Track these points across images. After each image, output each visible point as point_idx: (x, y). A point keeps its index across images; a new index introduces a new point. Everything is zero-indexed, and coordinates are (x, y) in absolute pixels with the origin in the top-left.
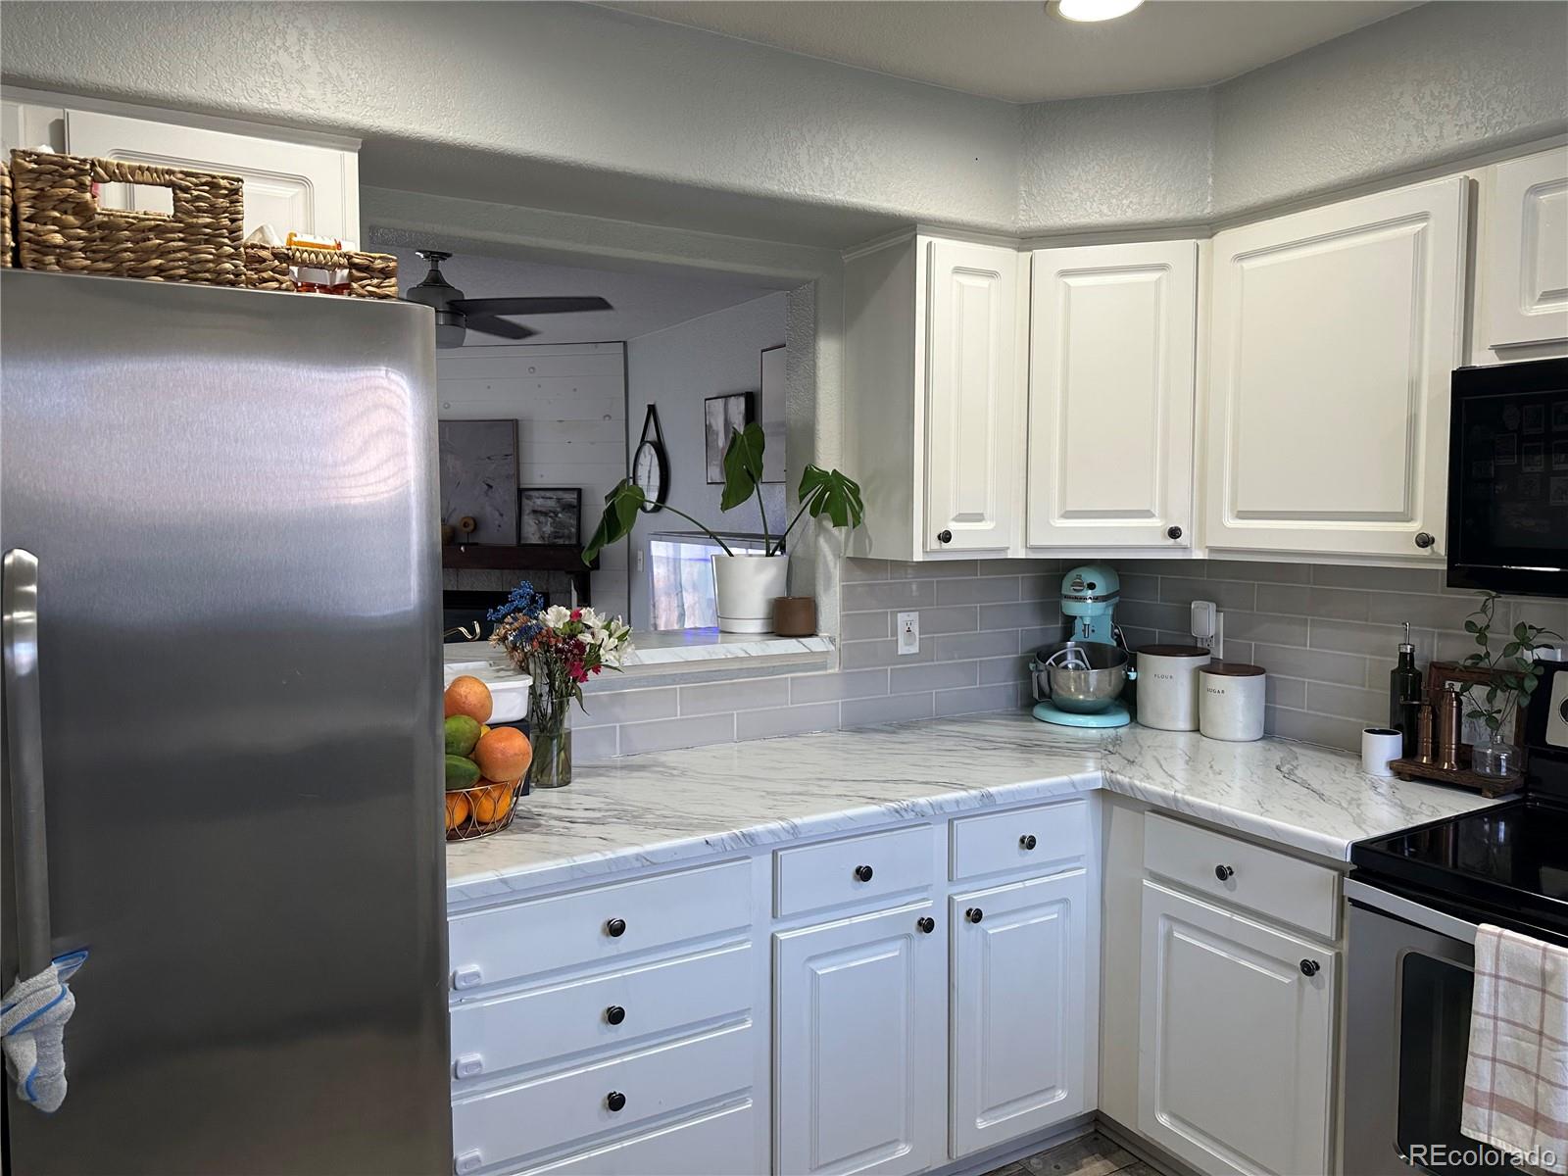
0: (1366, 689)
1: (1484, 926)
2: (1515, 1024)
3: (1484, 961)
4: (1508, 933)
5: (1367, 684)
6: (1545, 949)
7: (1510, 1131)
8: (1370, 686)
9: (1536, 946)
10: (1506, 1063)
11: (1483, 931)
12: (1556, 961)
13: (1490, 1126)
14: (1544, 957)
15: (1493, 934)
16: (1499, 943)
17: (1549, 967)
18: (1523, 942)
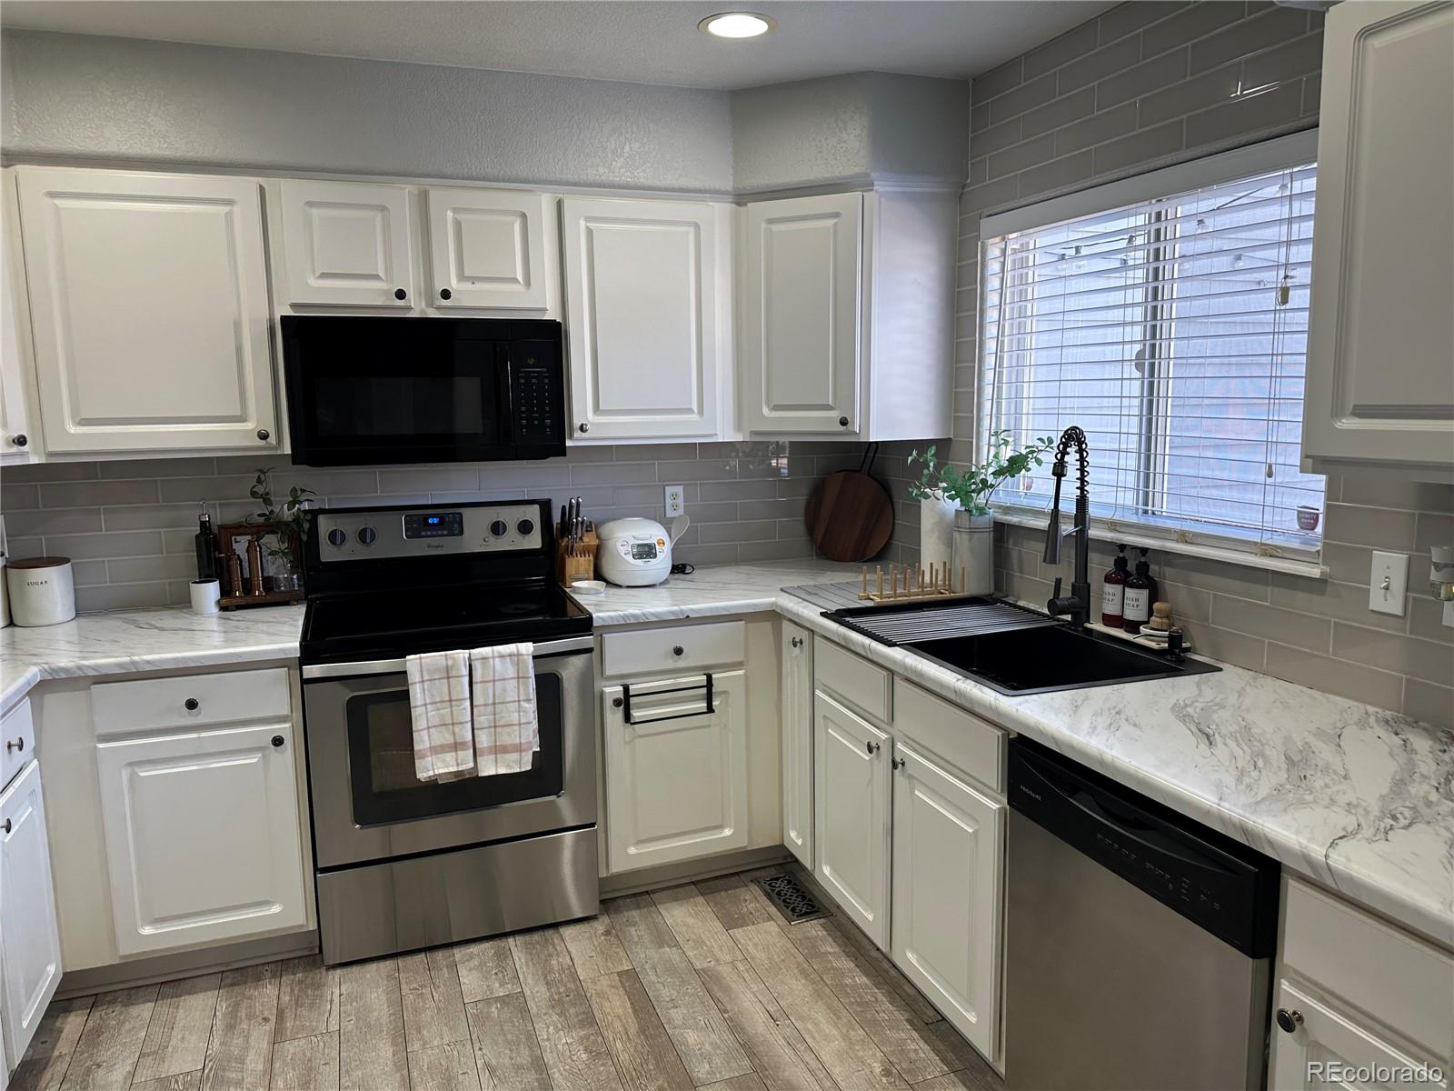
0: (165, 555)
1: (408, 657)
2: (436, 703)
3: (414, 676)
4: (423, 655)
5: (165, 551)
6: (446, 655)
7: (443, 761)
8: (167, 552)
9: (441, 656)
10: (435, 726)
11: (409, 660)
12: (453, 658)
13: (433, 766)
14: (446, 659)
15: (416, 659)
16: (421, 662)
17: (450, 663)
18: (434, 656)
